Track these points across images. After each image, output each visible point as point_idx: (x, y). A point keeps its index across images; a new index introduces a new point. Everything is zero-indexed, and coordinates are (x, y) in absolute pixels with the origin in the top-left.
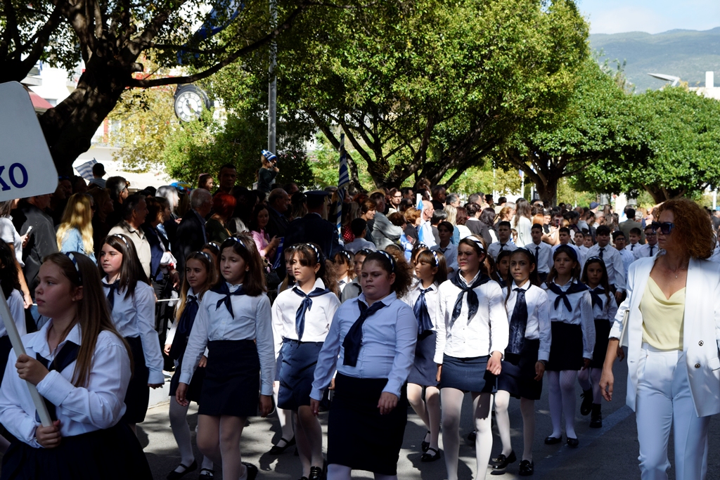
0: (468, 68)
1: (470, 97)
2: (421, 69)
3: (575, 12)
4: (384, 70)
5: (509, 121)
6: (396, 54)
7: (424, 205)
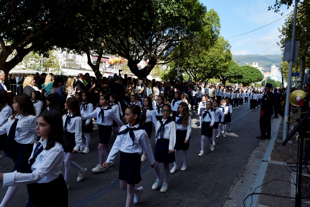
0: (211, 62)
1: (211, 67)
2: (203, 62)
3: (230, 52)
4: (197, 62)
5: (218, 71)
6: (199, 59)
7: (203, 85)
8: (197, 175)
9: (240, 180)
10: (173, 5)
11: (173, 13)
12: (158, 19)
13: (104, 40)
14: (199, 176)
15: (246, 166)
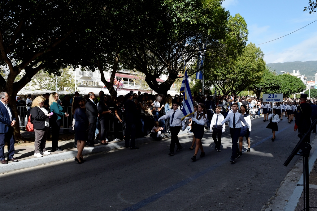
0: (241, 72)
1: (241, 78)
2: (232, 73)
4: (225, 73)
5: (250, 82)
6: (227, 70)
8: (217, 203)
9: (268, 208)
10: (190, 12)
11: (190, 20)
12: (173, 28)
13: (118, 55)
14: (220, 204)
15: (278, 191)
